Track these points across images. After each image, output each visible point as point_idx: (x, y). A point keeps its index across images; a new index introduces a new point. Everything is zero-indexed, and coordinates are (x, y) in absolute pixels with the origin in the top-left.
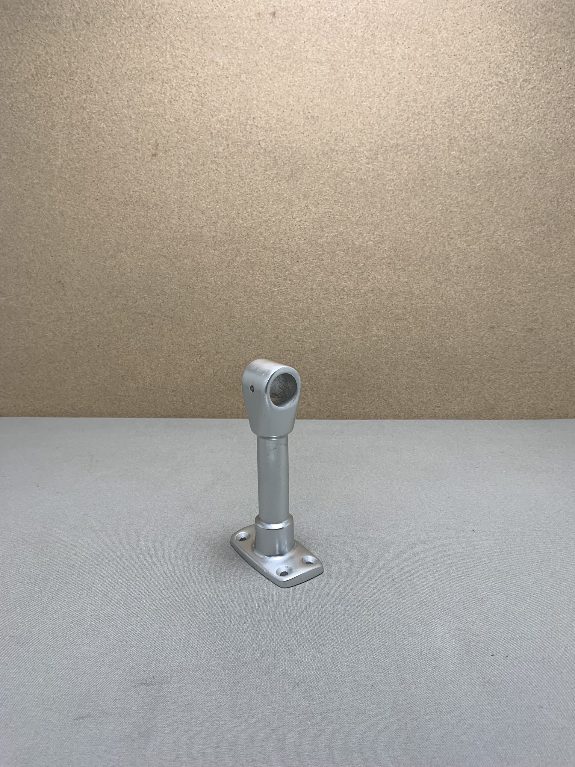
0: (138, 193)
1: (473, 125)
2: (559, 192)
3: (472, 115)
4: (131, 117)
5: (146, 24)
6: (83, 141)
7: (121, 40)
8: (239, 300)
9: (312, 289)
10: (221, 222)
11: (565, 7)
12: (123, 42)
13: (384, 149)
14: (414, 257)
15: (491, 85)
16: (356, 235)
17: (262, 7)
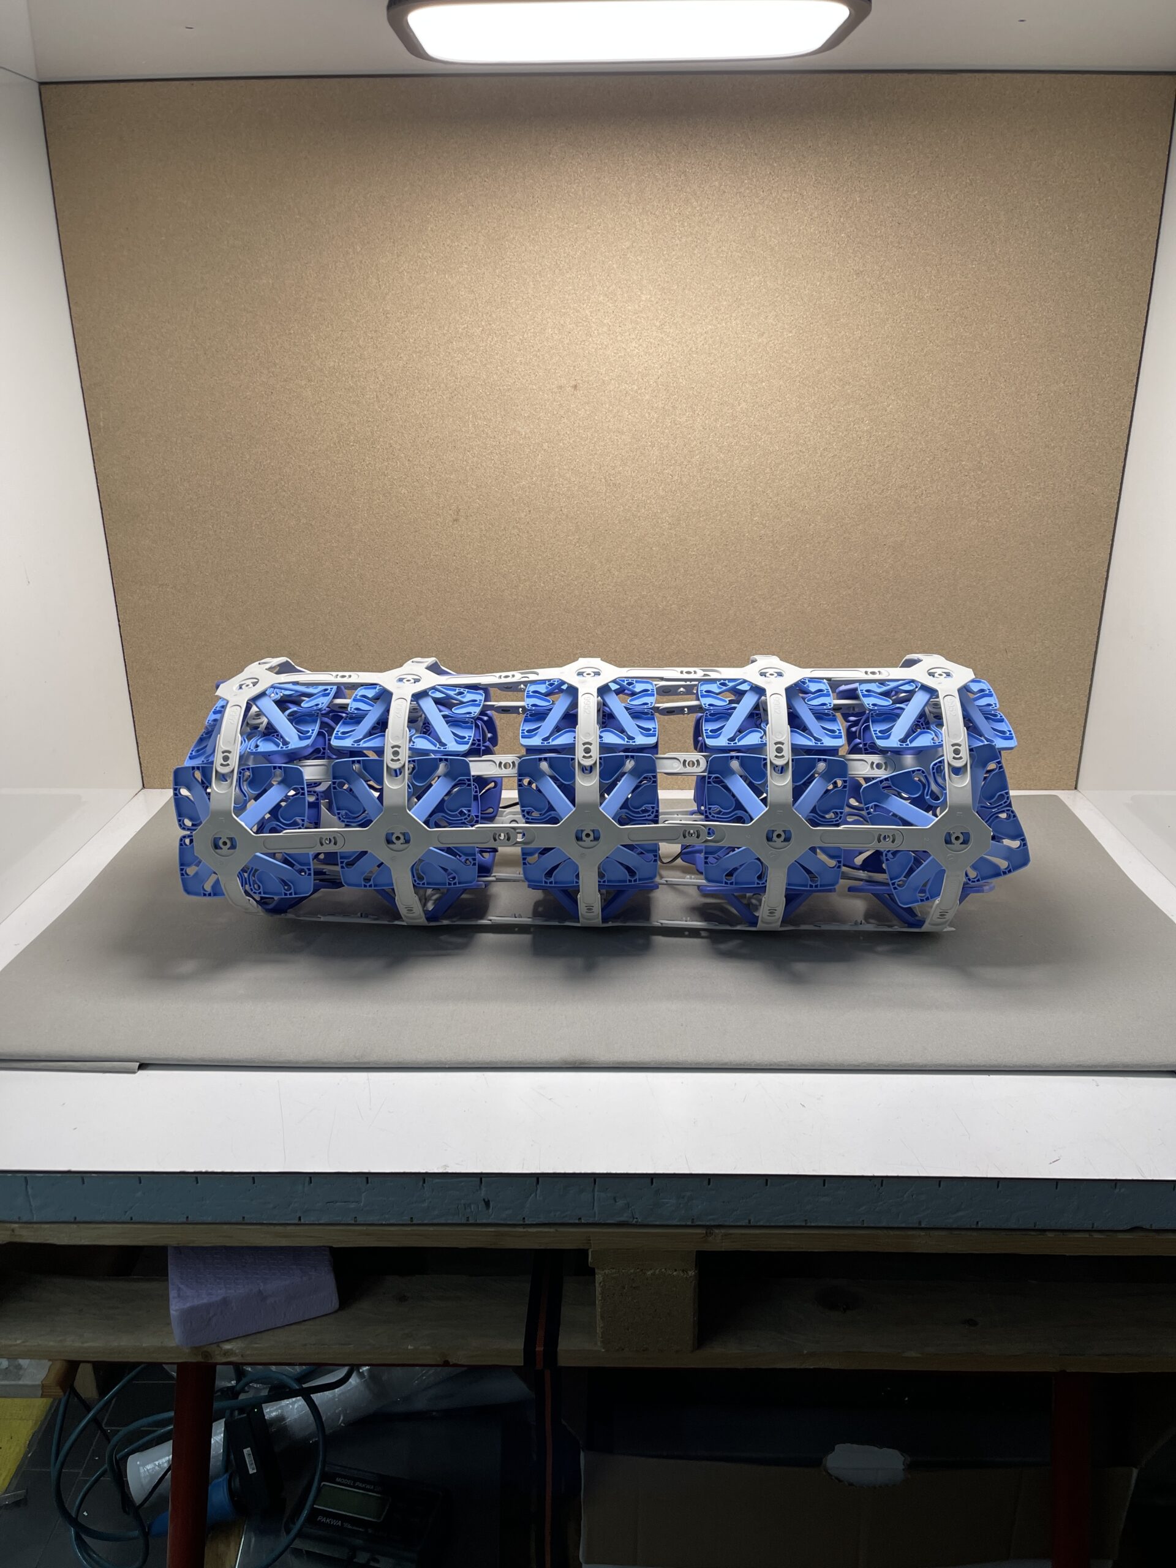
0: (439, 557)
1: (775, 492)
2: (864, 556)
3: (774, 482)
4: (432, 483)
5: (448, 395)
6: (383, 506)
7: (424, 410)
8: (540, 662)
9: (615, 651)
10: (522, 585)
11: (862, 381)
12: (425, 412)
13: (686, 515)
14: (719, 620)
15: (792, 454)
16: (660, 598)
17: (563, 381)
